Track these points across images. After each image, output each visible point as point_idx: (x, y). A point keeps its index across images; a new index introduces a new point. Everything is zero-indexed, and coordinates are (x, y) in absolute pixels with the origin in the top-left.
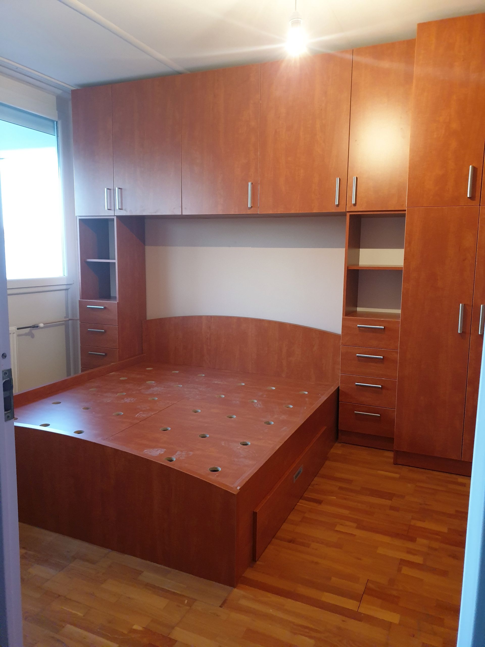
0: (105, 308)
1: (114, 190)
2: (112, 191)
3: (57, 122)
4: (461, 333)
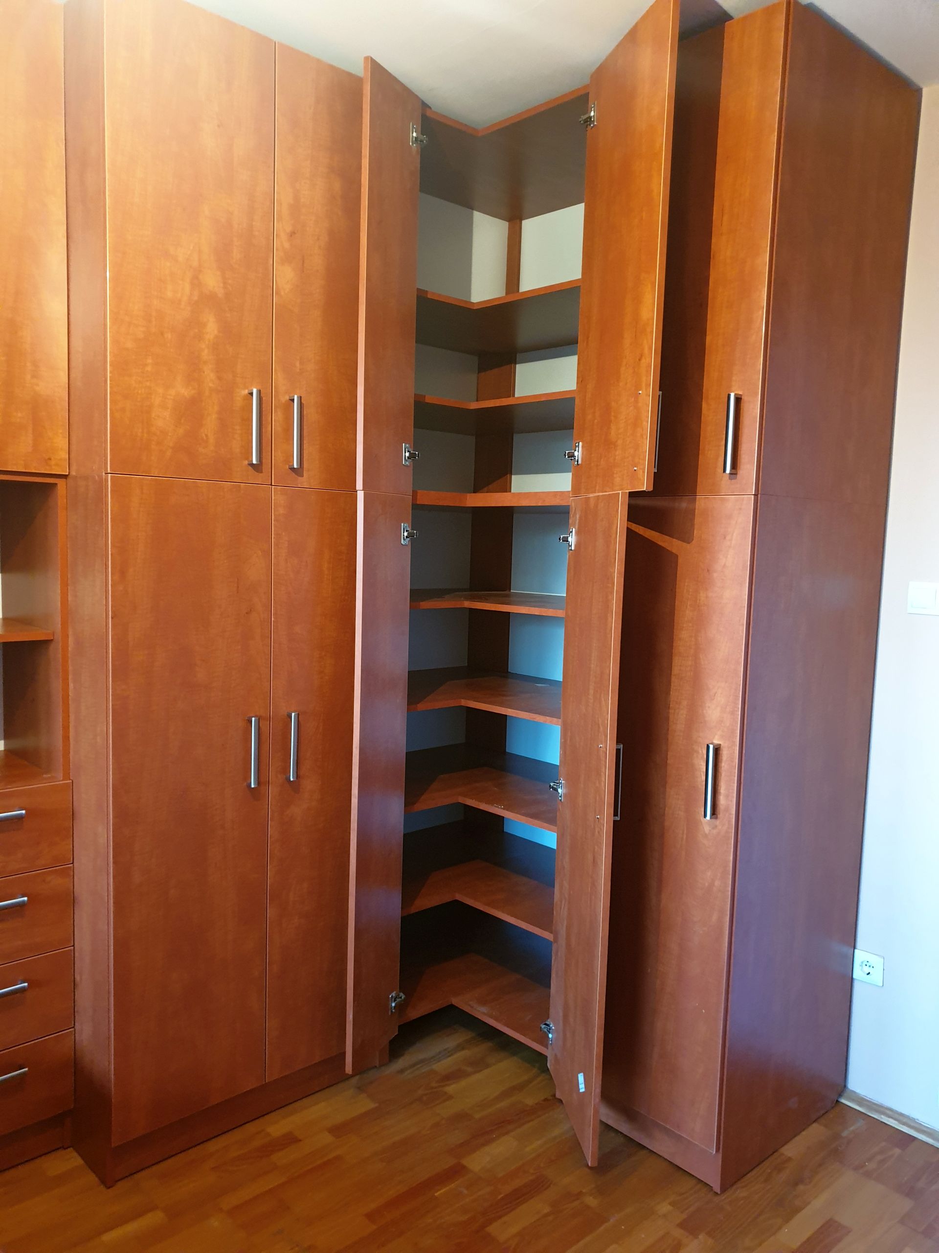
4: (257, 786)
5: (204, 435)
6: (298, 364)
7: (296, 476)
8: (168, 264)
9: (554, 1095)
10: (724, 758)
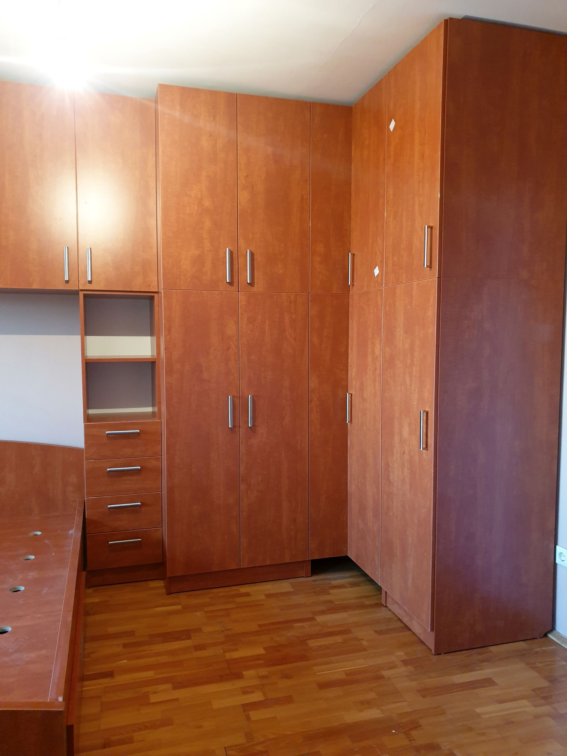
4: (232, 427)
5: (205, 271)
6: (251, 236)
7: (251, 287)
8: (187, 199)
9: (381, 603)
10: (429, 418)
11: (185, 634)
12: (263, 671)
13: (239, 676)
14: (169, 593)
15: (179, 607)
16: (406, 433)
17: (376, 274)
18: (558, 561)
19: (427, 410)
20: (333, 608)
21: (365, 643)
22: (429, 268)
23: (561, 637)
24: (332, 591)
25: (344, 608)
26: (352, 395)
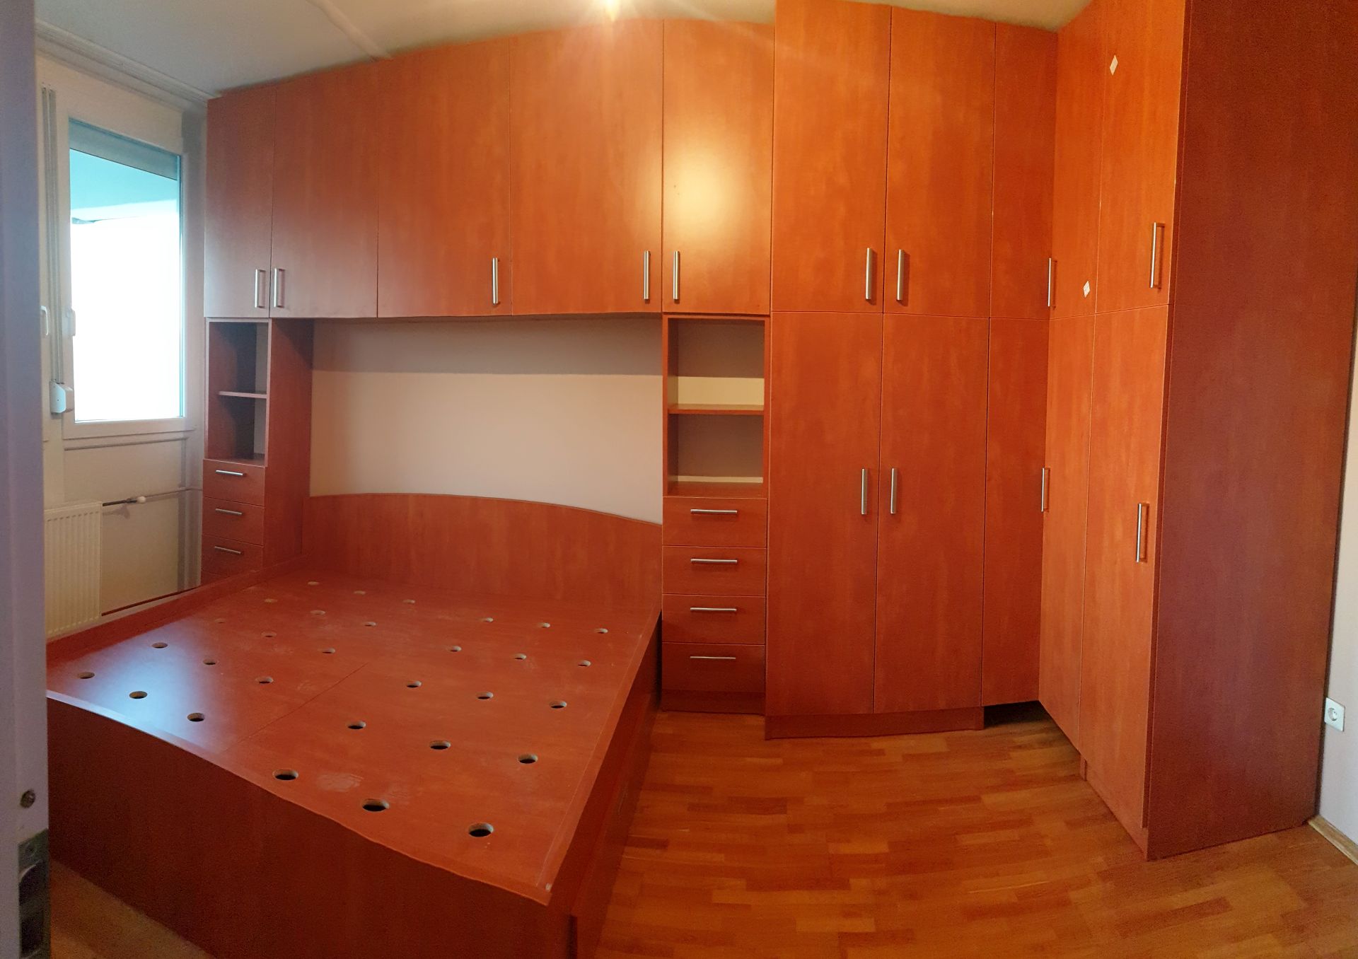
0: (245, 475)
1: (271, 273)
2: (268, 274)
3: (180, 156)
5: (835, 283)
9: (1079, 774)
10: (1151, 514)
11: (777, 804)
12: (882, 882)
13: (843, 885)
14: (768, 738)
15: (779, 761)
16: (1119, 533)
17: (1086, 293)
18: (1327, 719)
19: (1148, 502)
20: (1012, 782)
21: (1048, 842)
22: (1156, 290)
23: (1326, 826)
24: (1014, 754)
25: (1026, 782)
26: (1049, 471)
